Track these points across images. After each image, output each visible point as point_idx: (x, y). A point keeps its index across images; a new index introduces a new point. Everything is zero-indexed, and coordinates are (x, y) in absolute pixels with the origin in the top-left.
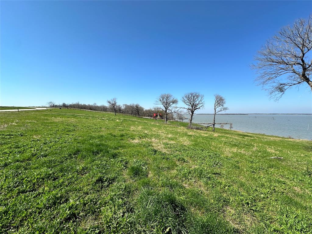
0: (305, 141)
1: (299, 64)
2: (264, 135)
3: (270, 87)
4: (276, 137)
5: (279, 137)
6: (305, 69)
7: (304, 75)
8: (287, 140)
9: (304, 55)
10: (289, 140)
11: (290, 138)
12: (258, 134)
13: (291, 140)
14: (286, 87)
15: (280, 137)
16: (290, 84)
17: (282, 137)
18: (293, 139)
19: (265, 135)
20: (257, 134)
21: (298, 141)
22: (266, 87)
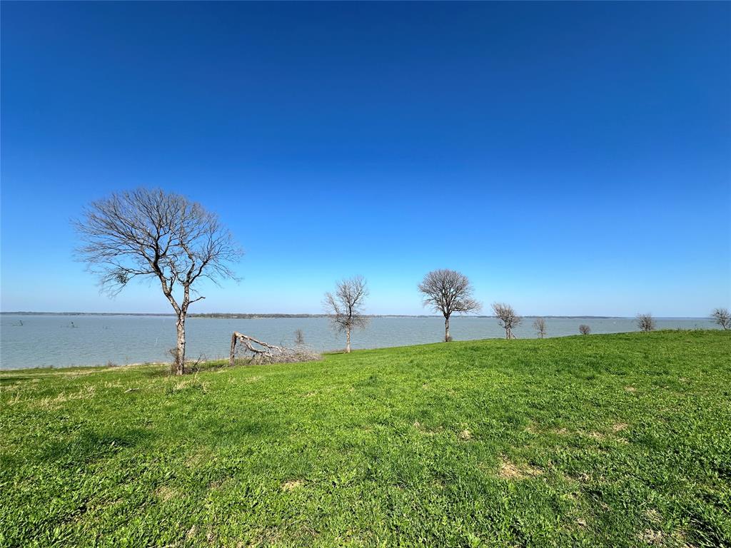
0: (136, 366)
1: (152, 247)
2: (50, 369)
3: (102, 269)
4: (82, 368)
5: (88, 368)
6: (158, 257)
7: (155, 265)
8: (105, 370)
9: (159, 237)
10: (110, 369)
11: (111, 366)
12: (34, 370)
13: (114, 369)
14: (129, 275)
15: (91, 368)
16: (136, 272)
17: (94, 366)
18: (115, 366)
19: (56, 370)
20: (31, 370)
21: (126, 369)
22: (94, 267)
